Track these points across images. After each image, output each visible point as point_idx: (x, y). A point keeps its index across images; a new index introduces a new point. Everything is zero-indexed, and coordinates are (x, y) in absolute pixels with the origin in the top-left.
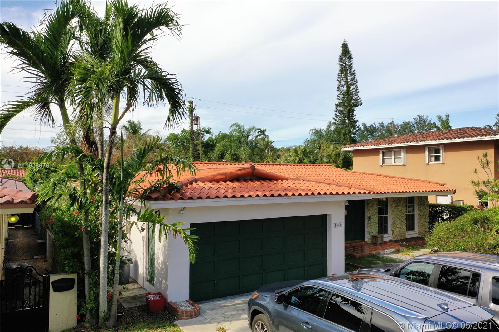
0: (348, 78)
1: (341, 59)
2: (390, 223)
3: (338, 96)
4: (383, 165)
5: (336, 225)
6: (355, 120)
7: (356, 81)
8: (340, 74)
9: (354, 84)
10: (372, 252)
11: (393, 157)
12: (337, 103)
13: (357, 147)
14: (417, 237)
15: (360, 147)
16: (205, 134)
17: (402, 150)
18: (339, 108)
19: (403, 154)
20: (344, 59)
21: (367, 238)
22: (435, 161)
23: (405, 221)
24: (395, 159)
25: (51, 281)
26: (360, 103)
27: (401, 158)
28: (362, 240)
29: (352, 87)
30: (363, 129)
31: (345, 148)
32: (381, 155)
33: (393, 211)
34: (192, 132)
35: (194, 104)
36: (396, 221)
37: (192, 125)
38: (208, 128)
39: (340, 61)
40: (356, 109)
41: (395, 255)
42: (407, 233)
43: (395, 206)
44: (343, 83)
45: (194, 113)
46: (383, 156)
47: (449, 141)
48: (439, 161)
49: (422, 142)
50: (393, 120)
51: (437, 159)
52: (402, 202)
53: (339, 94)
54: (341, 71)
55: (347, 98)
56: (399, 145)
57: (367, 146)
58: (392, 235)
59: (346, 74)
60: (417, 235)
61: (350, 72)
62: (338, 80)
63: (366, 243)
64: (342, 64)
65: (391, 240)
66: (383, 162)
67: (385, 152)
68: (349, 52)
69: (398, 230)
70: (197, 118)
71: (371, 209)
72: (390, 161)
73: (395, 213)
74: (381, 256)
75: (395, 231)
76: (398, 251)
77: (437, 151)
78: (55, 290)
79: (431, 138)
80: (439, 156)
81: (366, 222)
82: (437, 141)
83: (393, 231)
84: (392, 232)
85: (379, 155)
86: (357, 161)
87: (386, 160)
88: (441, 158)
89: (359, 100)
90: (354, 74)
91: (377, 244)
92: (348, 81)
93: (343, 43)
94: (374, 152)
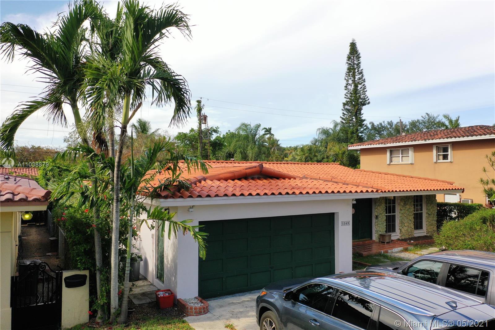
0: (356, 77)
1: (349, 58)
2: (398, 222)
3: (346, 95)
4: (391, 164)
5: (344, 224)
6: (363, 118)
7: (364, 81)
8: (348, 72)
9: (361, 84)
10: (380, 251)
11: (401, 156)
12: (344, 102)
13: (364, 146)
14: (426, 236)
15: (367, 146)
16: (213, 133)
17: (410, 148)
18: (346, 107)
19: (411, 153)
20: (352, 58)
21: (375, 237)
22: (443, 160)
23: (413, 220)
24: (403, 158)
25: (64, 277)
26: (367, 102)
27: (409, 156)
28: (370, 239)
29: (360, 86)
30: (370, 128)
31: (352, 147)
32: (388, 154)
33: (401, 210)
34: (200, 131)
35: (202, 104)
36: (404, 220)
37: (200, 125)
38: (216, 128)
39: (348, 60)
40: (364, 107)
41: (403, 253)
42: (415, 232)
43: (403, 204)
44: (350, 82)
45: (202, 112)
46: (391, 154)
47: (457, 139)
48: (447, 159)
49: (430, 141)
50: (400, 118)
51: (445, 157)
52: (410, 201)
53: (347, 93)
54: (349, 69)
55: (355, 97)
56: (407, 143)
57: (375, 145)
58: (400, 233)
59: (354, 73)
60: (425, 234)
61: (358, 71)
62: (345, 79)
63: (374, 241)
64: (350, 62)
65: (398, 239)
66: (391, 161)
67: (392, 150)
68: (357, 52)
69: (405, 228)
70: (205, 118)
71: (379, 208)
72: (398, 159)
73: (402, 212)
74: (389, 254)
75: (403, 230)
76: (406, 250)
77: (446, 150)
78: (68, 286)
79: (440, 136)
80: (447, 155)
81: (374, 220)
82: (446, 139)
83: (401, 230)
84: (399, 231)
85: (387, 154)
86: (364, 160)
87: (393, 159)
88: (449, 157)
89: (367, 99)
90: (361, 73)
91: (384, 243)
92: (356, 79)
93: (351, 42)
94: (382, 150)
